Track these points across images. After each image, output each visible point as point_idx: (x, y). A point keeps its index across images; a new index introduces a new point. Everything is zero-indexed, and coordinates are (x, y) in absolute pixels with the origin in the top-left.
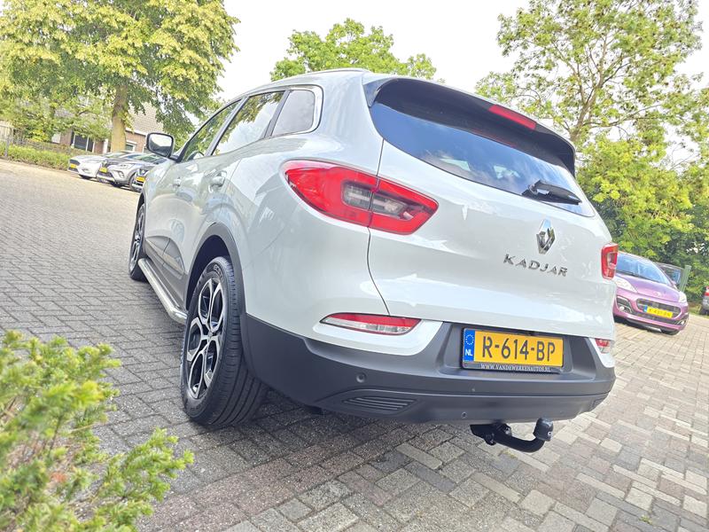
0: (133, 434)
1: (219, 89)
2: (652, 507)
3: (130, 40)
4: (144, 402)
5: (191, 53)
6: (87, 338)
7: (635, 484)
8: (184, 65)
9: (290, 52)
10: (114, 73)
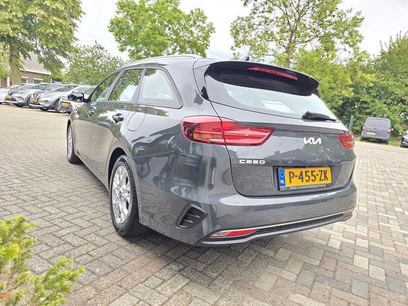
0: (53, 257)
1: (76, 39)
2: (341, 247)
3: (14, 13)
4: (56, 237)
5: (55, 18)
6: (15, 204)
7: (332, 236)
8: (51, 26)
9: (118, 13)
10: (7, 35)
